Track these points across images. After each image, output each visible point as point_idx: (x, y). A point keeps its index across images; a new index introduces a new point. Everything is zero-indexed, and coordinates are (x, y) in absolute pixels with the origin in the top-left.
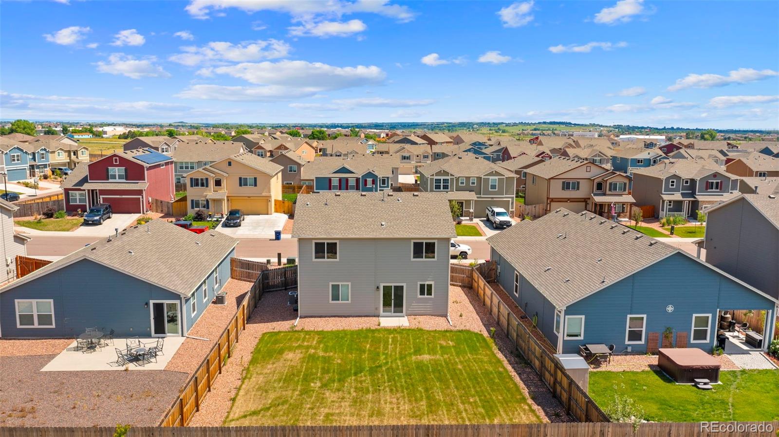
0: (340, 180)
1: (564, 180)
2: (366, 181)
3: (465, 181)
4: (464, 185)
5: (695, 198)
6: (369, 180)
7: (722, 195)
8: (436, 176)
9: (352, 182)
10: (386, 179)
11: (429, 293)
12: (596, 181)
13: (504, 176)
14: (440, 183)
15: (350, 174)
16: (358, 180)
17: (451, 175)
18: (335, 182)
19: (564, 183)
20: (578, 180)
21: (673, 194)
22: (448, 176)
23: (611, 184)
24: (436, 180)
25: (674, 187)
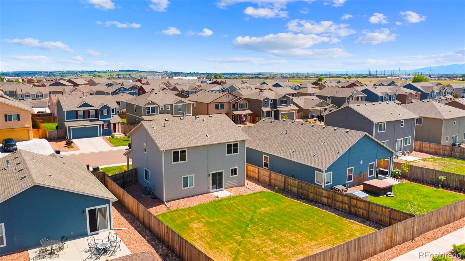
0: (84, 111)
1: (216, 104)
2: (102, 111)
3: (163, 108)
4: (163, 110)
5: (277, 109)
6: (105, 111)
7: (287, 107)
8: (147, 105)
9: (92, 113)
10: (114, 109)
11: (236, 174)
12: (232, 103)
13: (185, 103)
14: (150, 110)
15: (91, 107)
16: (96, 111)
17: (156, 104)
18: (80, 113)
19: (216, 105)
20: (223, 103)
21: (267, 108)
22: (154, 105)
23: (240, 104)
24: (147, 107)
25: (267, 104)
